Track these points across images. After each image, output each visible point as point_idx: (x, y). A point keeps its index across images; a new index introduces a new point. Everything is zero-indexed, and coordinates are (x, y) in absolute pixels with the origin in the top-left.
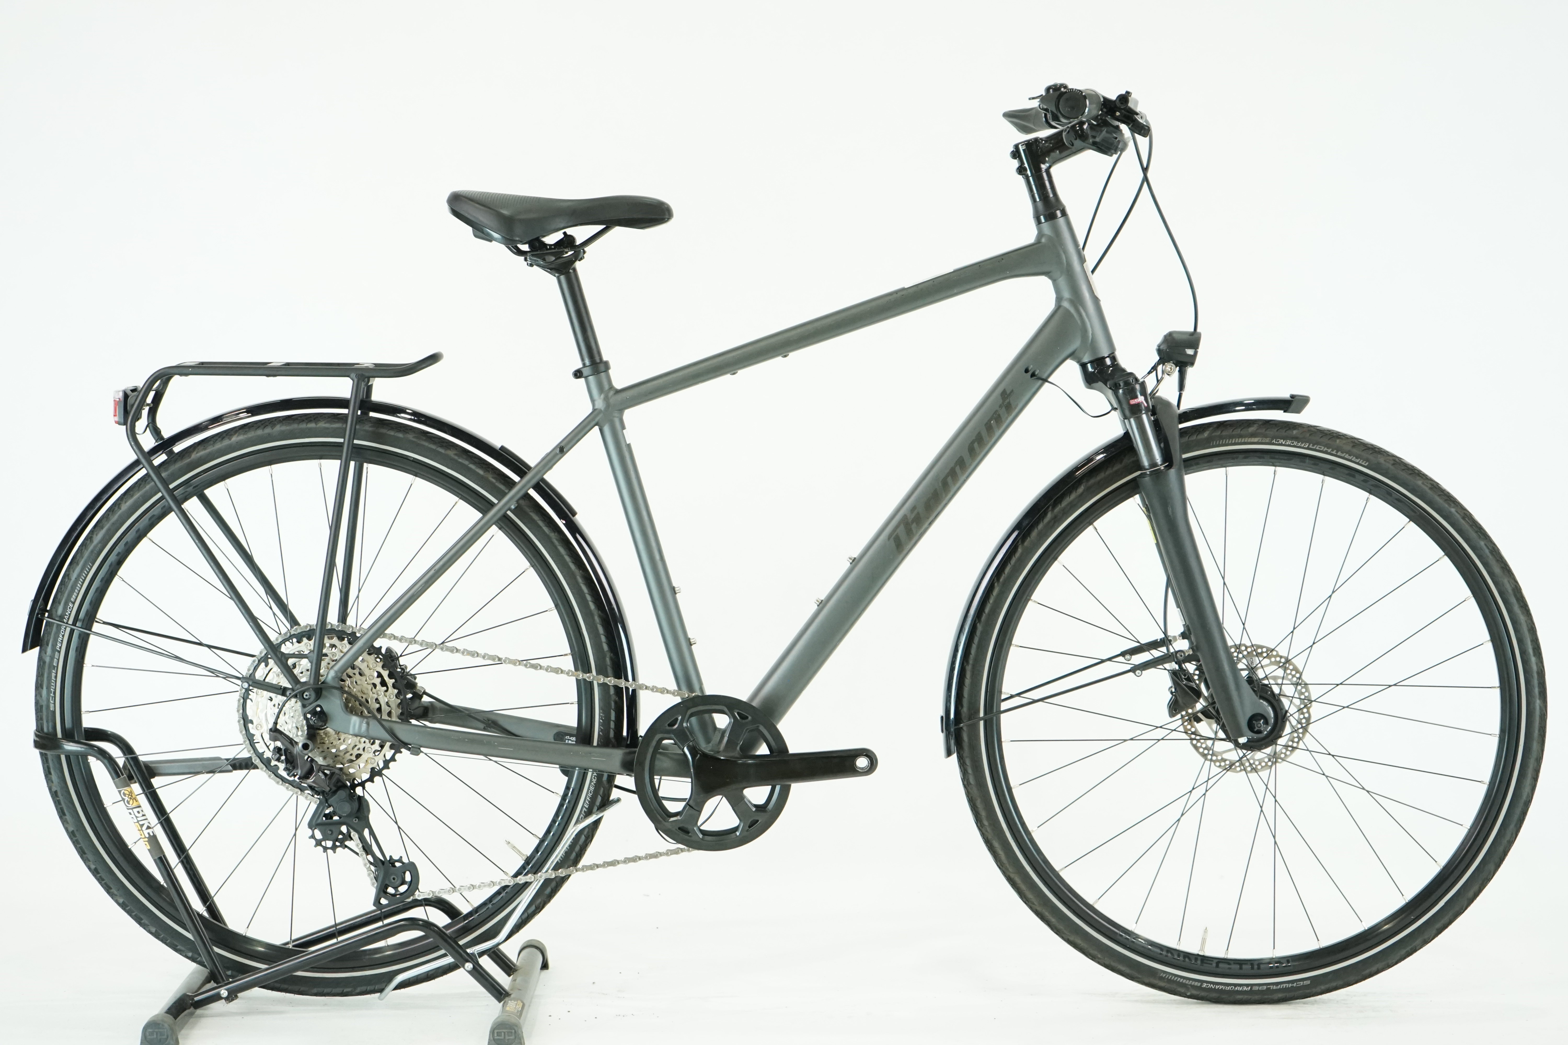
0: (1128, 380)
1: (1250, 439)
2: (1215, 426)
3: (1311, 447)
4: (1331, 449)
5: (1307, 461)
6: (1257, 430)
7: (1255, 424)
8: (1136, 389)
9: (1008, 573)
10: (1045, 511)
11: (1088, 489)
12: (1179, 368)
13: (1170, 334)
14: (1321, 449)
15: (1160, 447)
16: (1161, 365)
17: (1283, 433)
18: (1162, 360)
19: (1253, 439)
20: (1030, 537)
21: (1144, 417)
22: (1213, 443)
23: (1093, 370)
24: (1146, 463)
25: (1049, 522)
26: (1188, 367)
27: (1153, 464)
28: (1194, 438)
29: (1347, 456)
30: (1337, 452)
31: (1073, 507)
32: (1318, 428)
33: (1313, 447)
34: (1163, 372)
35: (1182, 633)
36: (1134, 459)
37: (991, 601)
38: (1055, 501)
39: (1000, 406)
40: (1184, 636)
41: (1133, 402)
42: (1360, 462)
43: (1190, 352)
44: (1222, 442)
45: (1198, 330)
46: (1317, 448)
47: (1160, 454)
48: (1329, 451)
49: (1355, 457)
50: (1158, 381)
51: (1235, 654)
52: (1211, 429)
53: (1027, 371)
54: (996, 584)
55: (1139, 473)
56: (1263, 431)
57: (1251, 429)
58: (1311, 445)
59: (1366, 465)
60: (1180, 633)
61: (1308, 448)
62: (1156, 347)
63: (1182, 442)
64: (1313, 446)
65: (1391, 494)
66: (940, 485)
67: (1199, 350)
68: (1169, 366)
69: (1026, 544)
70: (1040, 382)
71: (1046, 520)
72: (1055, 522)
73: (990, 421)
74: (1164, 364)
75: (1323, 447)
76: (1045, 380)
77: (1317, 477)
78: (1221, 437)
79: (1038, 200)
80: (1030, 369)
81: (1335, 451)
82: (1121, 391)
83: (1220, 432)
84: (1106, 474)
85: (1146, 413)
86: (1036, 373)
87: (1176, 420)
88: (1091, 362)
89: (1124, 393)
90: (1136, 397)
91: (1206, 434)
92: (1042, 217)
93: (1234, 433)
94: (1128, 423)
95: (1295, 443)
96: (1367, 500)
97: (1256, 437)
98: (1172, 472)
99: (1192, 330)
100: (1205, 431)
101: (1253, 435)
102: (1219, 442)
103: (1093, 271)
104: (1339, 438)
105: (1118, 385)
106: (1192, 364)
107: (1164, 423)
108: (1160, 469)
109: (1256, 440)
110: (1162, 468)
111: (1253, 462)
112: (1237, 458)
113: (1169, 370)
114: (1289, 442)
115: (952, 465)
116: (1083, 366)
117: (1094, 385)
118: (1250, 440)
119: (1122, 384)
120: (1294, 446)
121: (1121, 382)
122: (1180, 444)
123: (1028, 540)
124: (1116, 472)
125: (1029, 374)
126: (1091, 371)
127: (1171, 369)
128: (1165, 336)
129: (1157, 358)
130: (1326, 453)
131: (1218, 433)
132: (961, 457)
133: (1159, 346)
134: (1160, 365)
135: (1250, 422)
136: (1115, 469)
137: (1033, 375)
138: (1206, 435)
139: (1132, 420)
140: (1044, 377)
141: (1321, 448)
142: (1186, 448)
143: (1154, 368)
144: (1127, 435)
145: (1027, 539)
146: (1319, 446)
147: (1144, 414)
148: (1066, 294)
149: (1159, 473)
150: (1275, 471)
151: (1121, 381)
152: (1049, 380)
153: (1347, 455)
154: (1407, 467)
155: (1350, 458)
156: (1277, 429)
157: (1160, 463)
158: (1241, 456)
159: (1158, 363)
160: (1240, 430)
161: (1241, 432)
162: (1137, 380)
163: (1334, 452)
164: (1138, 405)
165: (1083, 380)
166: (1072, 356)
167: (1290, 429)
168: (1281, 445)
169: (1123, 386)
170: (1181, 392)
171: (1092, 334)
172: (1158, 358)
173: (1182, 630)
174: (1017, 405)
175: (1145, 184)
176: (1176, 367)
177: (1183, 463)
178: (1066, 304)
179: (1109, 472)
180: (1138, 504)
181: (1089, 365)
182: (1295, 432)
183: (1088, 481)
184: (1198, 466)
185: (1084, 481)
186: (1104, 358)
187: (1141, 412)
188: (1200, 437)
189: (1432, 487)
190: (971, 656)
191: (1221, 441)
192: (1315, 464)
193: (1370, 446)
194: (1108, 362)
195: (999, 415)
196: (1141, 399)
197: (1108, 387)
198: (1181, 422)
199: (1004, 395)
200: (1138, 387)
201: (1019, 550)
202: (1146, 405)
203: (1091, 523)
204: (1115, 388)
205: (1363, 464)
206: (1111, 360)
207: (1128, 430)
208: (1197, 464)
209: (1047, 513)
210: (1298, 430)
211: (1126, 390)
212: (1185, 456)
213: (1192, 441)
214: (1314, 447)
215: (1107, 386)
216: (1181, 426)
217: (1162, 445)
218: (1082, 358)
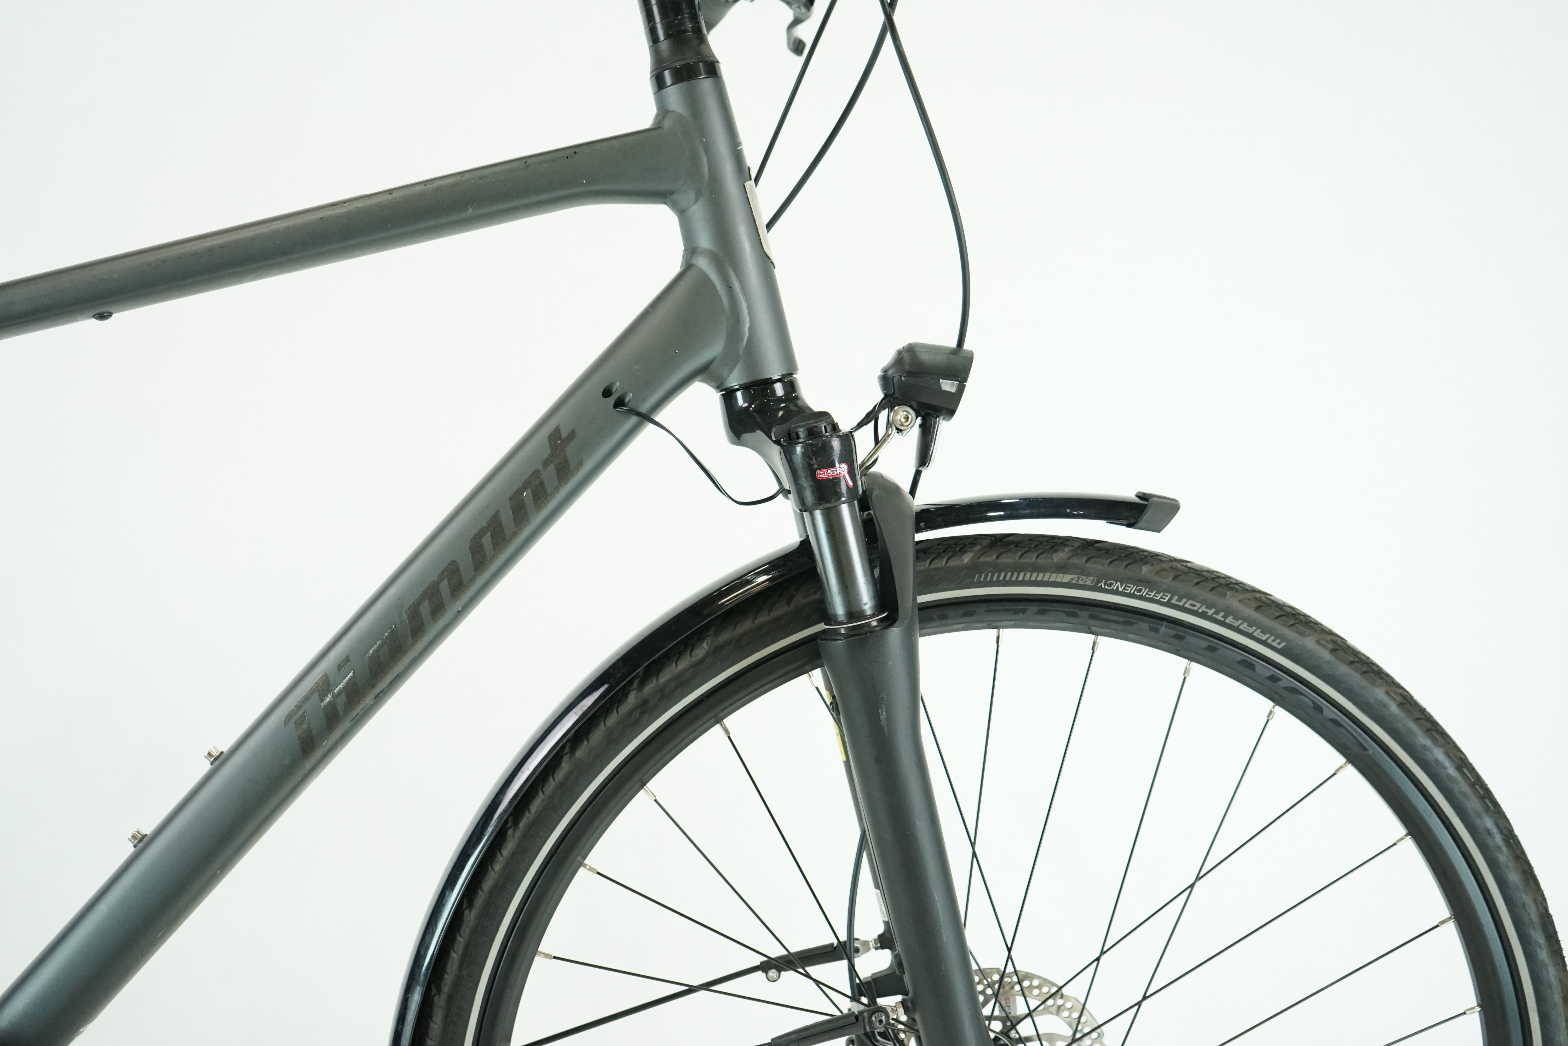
0: (816, 427)
1: (1054, 575)
2: (986, 543)
3: (1174, 601)
4: (1213, 610)
5: (1163, 629)
6: (1069, 558)
7: (1067, 545)
8: (832, 448)
9: (536, 812)
10: (624, 687)
11: (716, 651)
12: (923, 420)
13: (911, 350)
14: (1195, 608)
15: (872, 574)
16: (887, 410)
17: (1120, 569)
18: (890, 401)
19: (1060, 575)
20: (588, 742)
21: (845, 509)
22: (980, 577)
23: (746, 405)
24: (839, 608)
25: (630, 713)
26: (941, 418)
27: (854, 613)
28: (941, 563)
29: (1244, 627)
30: (1225, 617)
31: (684, 685)
32: (1189, 565)
33: (1177, 603)
34: (889, 424)
35: (880, 936)
36: (817, 596)
37: (498, 866)
38: (648, 667)
39: (546, 463)
40: (884, 941)
41: (822, 474)
42: (1269, 641)
43: (948, 386)
44: (999, 576)
45: (967, 346)
46: (1187, 606)
47: (871, 593)
48: (1210, 612)
49: (1259, 630)
50: (878, 442)
51: (980, 988)
52: (978, 548)
53: (607, 393)
54: (510, 832)
55: (821, 627)
56: (1080, 561)
57: (1059, 557)
58: (1176, 597)
59: (1280, 647)
60: (876, 936)
61: (1169, 605)
62: (879, 373)
63: (918, 569)
64: (1179, 600)
65: (1322, 709)
66: (405, 617)
67: (968, 384)
68: (902, 413)
69: (579, 754)
70: (634, 419)
71: (625, 708)
72: (642, 714)
73: (520, 491)
74: (891, 409)
75: (1198, 605)
76: (647, 418)
77: (1176, 663)
78: (996, 568)
79: (661, 36)
80: (614, 389)
81: (1222, 614)
82: (799, 449)
83: (994, 557)
84: (756, 622)
85: (850, 502)
86: (627, 400)
87: (910, 524)
88: (745, 388)
89: (805, 454)
90: (832, 465)
91: (967, 558)
92: (667, 73)
93: (1022, 560)
94: (810, 520)
95: (1144, 592)
96: (1269, 716)
97: (1064, 573)
98: (895, 634)
99: (953, 344)
100: (965, 552)
101: (1061, 568)
102: (992, 576)
103: (769, 226)
104: (1232, 589)
105: (794, 435)
106: (951, 412)
107: (887, 528)
108: (868, 624)
109: (1066, 578)
110: (874, 623)
111: (1055, 622)
112: (1024, 611)
113: (903, 420)
114: (1131, 589)
115: (434, 578)
116: (728, 397)
117: (746, 436)
118: (1054, 577)
119: (802, 435)
120: (1141, 598)
121: (801, 429)
122: (916, 573)
123: (583, 747)
124: (778, 619)
125: (612, 400)
126: (741, 407)
127: (907, 418)
128: (900, 352)
129: (878, 395)
130: (1203, 616)
131: (991, 558)
132: (453, 562)
133: (885, 371)
134: (884, 409)
135: (1056, 541)
136: (776, 613)
137: (620, 403)
138: (965, 561)
139: (818, 514)
140: (644, 408)
141: (1194, 606)
142: (926, 583)
143: (872, 416)
144: (805, 548)
145: (582, 742)
146: (1190, 602)
147: (844, 502)
148: (705, 241)
149: (866, 633)
150: (1094, 643)
151: (800, 427)
152: (658, 418)
153: (1245, 624)
154: (1358, 657)
155: (1251, 630)
156: (1109, 560)
157: (869, 612)
158: (1033, 608)
159: (881, 406)
160: (1035, 556)
161: (1039, 561)
162: (835, 427)
163: (1219, 617)
164: (835, 482)
165: (725, 425)
166: (704, 372)
167: (1135, 561)
168: (1116, 592)
169: (804, 438)
170: (920, 469)
171: (750, 329)
172: (881, 396)
173: (881, 929)
174: (580, 463)
175: (889, 37)
176: (917, 417)
177: (917, 610)
178: (702, 263)
179: (763, 618)
180: (817, 688)
181: (739, 394)
182: (1145, 569)
183: (717, 633)
184: (944, 622)
185: (710, 633)
186: (770, 382)
187: (839, 499)
188: (954, 563)
189: (1405, 701)
190: (446, 976)
191: (996, 574)
192: (1177, 637)
193: (1289, 610)
194: (779, 390)
195: (542, 484)
196: (842, 469)
197: (774, 439)
198: (919, 530)
199: (555, 439)
200: (836, 444)
201: (563, 764)
202: (850, 483)
203: (719, 720)
204: (787, 443)
205: (1275, 644)
206: (784, 388)
207: (808, 536)
208: (944, 617)
209: (629, 693)
210: (1152, 565)
211: (810, 448)
212: (922, 599)
213: (936, 569)
214: (1181, 604)
215: (770, 438)
216: (920, 537)
217: (877, 572)
218: (725, 379)
